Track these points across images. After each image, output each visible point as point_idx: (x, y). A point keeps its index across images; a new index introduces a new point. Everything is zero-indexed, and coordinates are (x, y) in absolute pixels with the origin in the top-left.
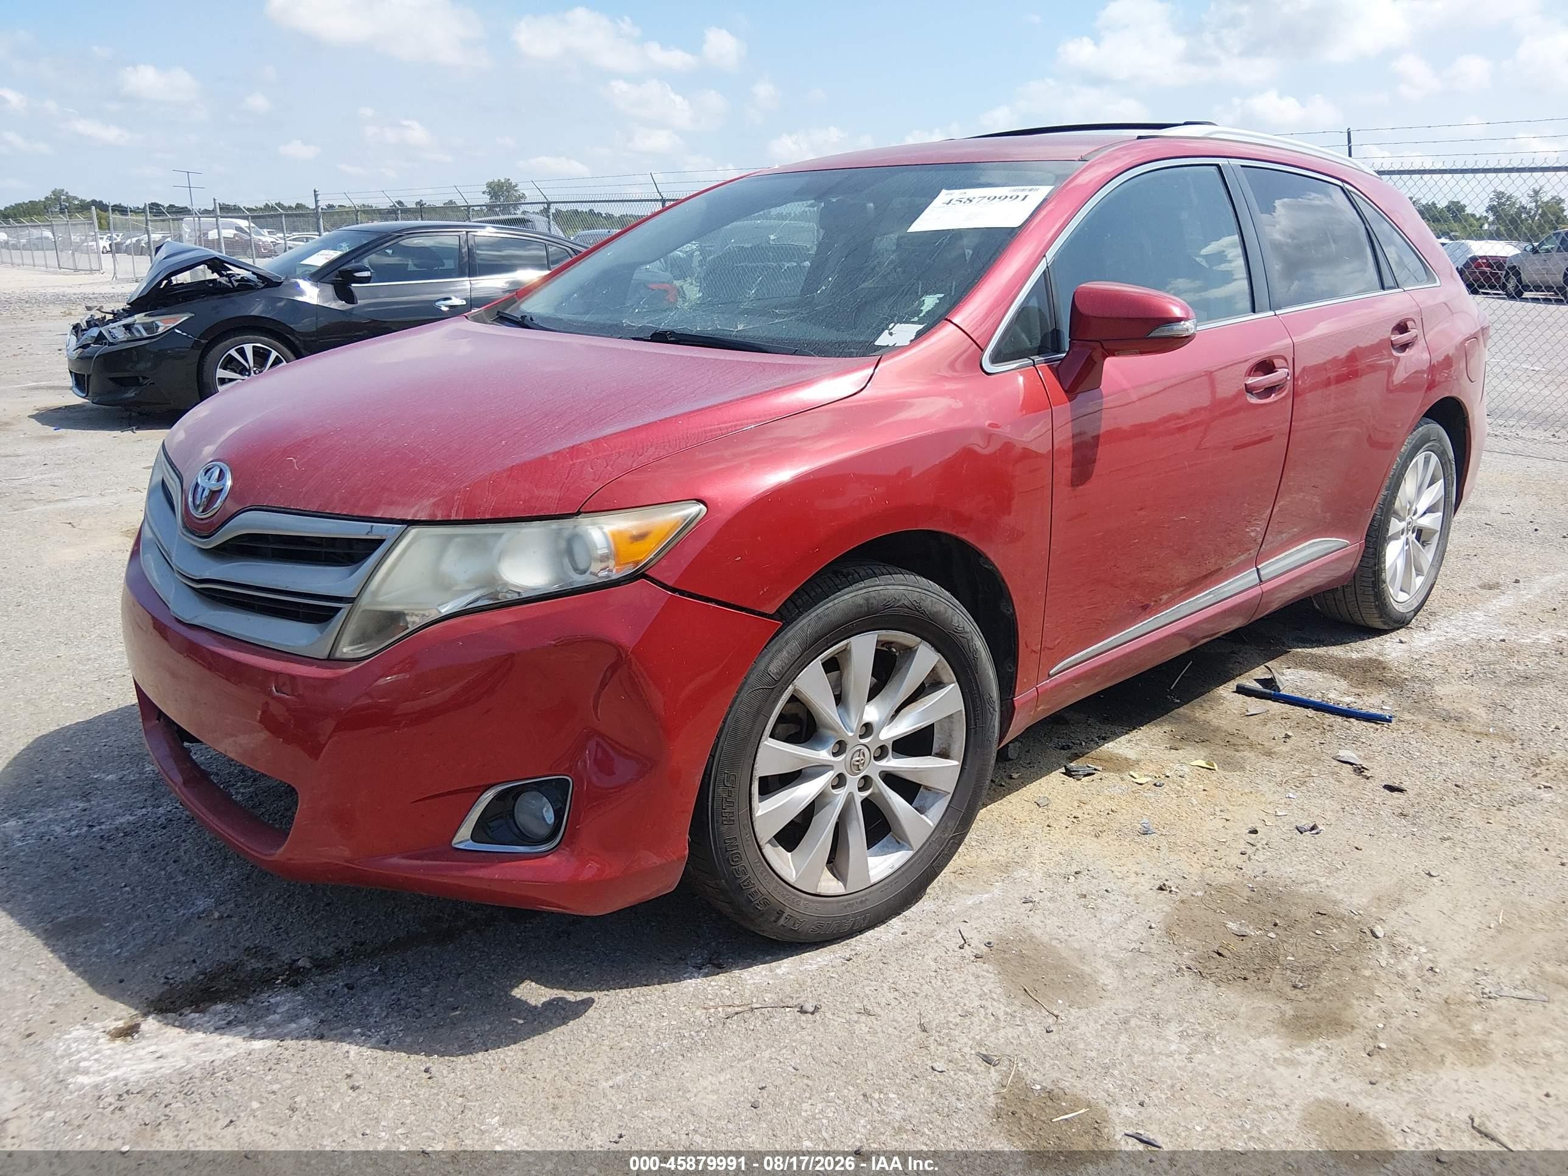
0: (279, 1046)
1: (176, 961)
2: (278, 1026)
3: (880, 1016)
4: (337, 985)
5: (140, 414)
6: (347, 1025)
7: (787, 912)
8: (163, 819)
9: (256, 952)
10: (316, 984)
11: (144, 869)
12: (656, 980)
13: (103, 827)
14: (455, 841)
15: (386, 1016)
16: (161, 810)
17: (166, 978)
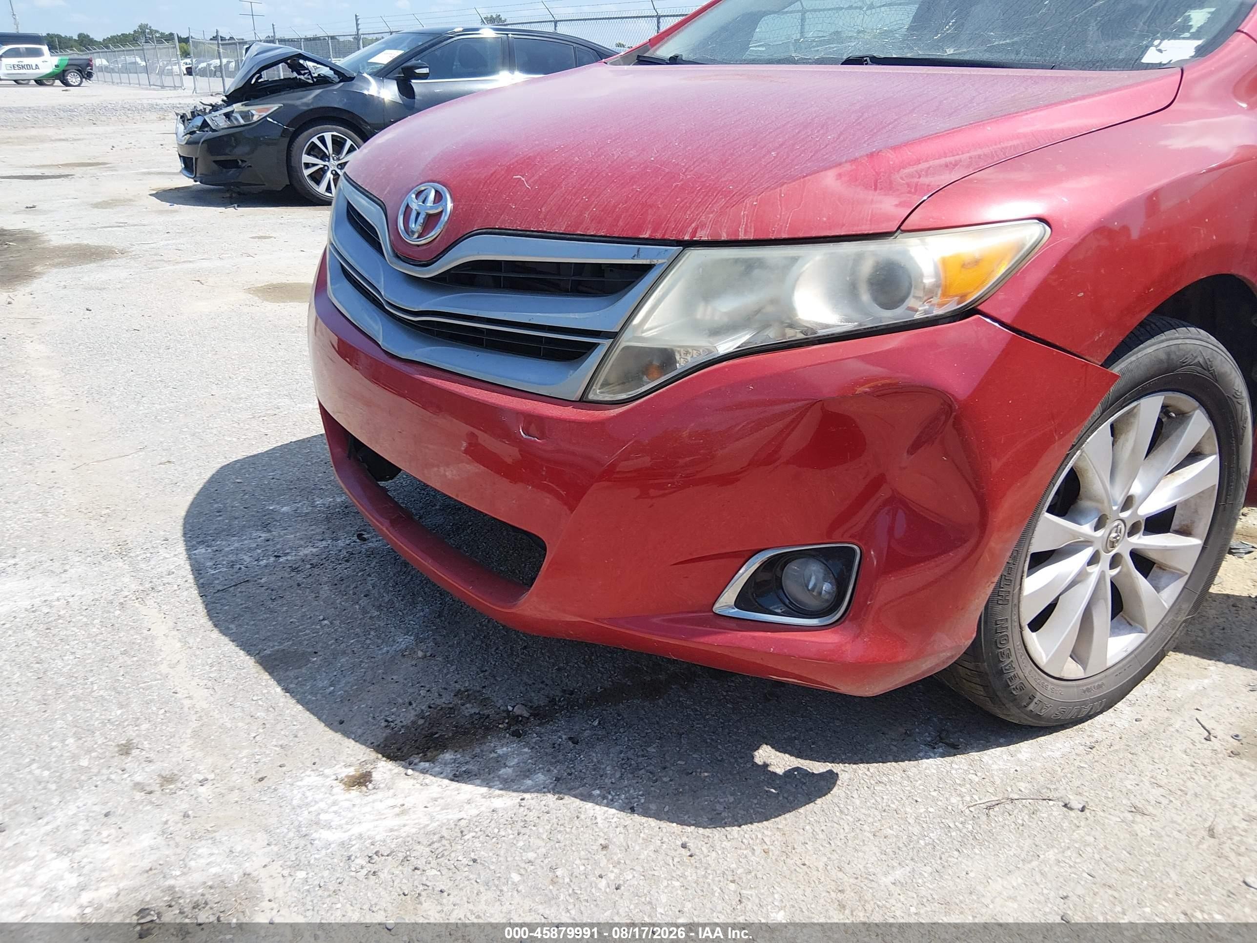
0: (520, 806)
1: (392, 703)
2: (513, 781)
3: (1155, 816)
4: (560, 737)
5: (239, 193)
6: (584, 785)
7: (1038, 696)
8: (344, 552)
9: (468, 695)
10: (539, 735)
11: (338, 601)
12: (891, 757)
13: (289, 558)
14: (717, 605)
15: (621, 777)
16: (341, 543)
17: (386, 721)
